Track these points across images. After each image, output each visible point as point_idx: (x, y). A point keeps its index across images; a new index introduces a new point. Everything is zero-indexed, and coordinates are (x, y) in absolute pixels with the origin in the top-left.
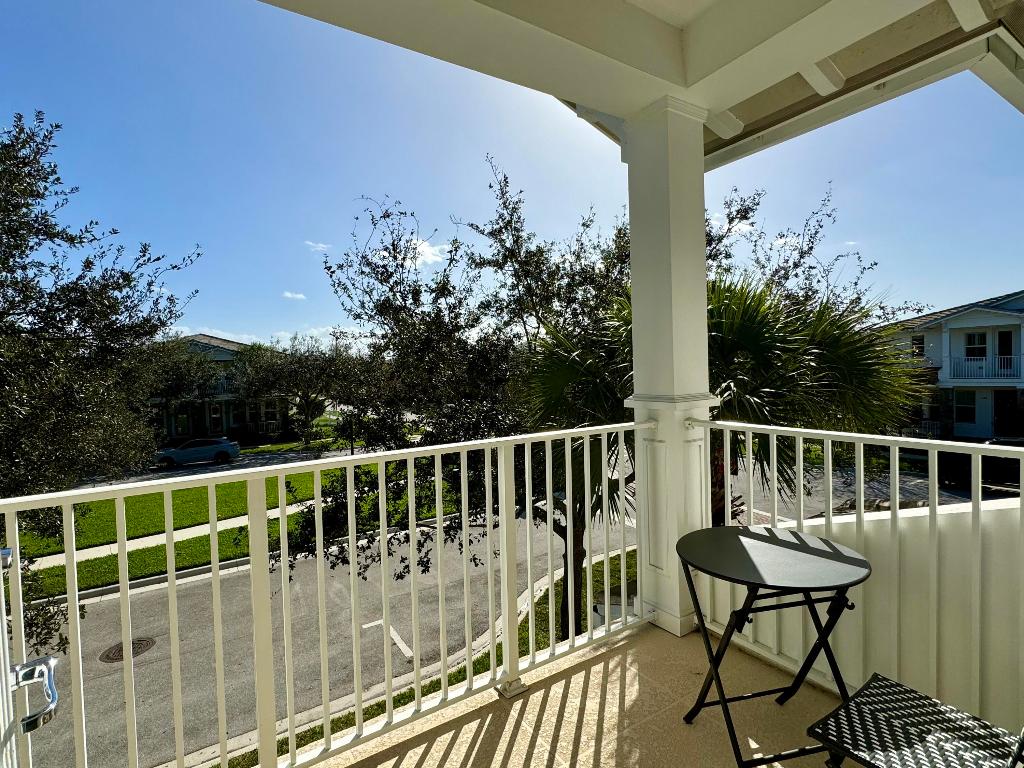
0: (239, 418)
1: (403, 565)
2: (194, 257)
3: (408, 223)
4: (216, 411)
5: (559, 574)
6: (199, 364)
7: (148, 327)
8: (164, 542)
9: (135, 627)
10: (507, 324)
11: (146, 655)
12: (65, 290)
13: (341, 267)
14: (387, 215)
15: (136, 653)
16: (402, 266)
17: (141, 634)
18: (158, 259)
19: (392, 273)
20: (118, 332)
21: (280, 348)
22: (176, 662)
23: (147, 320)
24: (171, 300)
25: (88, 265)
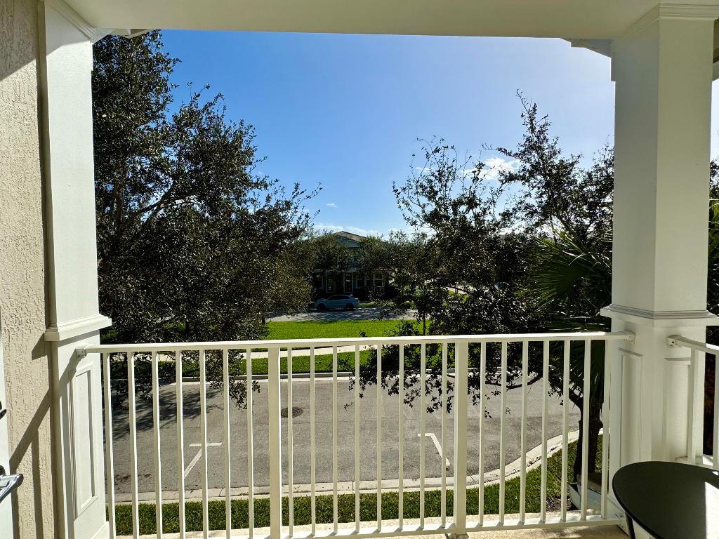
0: (361, 283)
1: (433, 402)
2: (318, 190)
3: (450, 154)
4: (348, 278)
5: (574, 436)
6: (340, 250)
7: (296, 233)
8: (309, 355)
9: (295, 400)
10: (537, 225)
11: (298, 418)
12: (259, 213)
13: (404, 189)
14: (437, 151)
15: (294, 416)
16: (446, 186)
17: (298, 405)
18: (303, 192)
19: (437, 192)
20: (281, 236)
21: (383, 240)
22: (313, 426)
23: (294, 229)
24: (307, 216)
25: (268, 198)
